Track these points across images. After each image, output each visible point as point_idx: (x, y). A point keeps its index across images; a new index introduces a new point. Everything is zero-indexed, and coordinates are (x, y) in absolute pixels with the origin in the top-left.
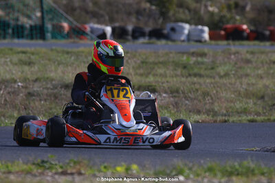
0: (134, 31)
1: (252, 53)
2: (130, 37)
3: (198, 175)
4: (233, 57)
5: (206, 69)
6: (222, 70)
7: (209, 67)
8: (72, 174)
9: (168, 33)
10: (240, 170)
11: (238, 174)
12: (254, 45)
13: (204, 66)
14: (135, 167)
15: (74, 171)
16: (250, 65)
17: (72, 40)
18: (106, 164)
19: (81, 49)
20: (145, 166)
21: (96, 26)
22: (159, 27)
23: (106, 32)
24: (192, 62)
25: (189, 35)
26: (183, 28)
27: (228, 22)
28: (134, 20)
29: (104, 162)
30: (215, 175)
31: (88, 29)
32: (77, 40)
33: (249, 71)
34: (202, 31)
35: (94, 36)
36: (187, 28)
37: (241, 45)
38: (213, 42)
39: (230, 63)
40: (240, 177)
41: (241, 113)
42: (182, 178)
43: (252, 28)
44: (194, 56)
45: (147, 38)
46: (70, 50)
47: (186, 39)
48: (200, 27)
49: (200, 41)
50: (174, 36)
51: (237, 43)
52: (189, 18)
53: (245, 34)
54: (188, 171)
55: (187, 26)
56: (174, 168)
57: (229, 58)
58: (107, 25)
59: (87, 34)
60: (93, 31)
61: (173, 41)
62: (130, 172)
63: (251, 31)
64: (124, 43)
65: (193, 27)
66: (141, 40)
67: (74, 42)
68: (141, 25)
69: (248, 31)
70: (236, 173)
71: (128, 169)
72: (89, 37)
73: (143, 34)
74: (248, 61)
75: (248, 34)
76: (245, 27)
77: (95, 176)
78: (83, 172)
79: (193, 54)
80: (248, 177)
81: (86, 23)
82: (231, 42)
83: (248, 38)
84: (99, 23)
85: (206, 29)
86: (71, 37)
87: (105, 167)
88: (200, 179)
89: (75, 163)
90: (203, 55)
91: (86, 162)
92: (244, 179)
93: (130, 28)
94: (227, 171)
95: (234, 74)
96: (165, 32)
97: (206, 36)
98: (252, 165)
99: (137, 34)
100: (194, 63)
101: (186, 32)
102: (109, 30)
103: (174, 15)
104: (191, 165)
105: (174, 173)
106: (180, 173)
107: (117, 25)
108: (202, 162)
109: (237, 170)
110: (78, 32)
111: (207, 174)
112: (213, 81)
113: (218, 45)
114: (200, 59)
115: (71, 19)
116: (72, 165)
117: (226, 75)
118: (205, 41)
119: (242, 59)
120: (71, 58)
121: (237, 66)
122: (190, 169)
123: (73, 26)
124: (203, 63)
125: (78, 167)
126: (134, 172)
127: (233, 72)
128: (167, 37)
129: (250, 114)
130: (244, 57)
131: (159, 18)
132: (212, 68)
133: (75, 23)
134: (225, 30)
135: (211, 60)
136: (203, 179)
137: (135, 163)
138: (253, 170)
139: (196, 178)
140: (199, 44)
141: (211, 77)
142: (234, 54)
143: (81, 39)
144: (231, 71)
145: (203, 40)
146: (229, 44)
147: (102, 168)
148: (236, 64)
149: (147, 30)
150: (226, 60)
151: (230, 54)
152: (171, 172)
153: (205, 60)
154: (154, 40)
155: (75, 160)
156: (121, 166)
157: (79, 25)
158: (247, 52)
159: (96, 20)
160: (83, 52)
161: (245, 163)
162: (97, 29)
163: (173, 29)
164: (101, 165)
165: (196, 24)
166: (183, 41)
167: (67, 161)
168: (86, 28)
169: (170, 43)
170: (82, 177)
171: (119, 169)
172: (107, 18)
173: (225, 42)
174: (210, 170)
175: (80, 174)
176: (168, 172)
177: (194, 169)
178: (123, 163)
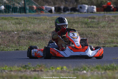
0: (64, 8)
1: (115, 17)
2: (62, 11)
3: (92, 70)
4: (107, 18)
5: (95, 24)
6: (102, 24)
7: (97, 23)
8: (38, 71)
9: (79, 9)
10: (110, 67)
11: (109, 70)
12: (116, 13)
13: (94, 23)
14: (65, 67)
15: (39, 70)
16: (114, 22)
17: (37, 13)
18: (52, 66)
19: (41, 17)
20: (69, 67)
21: (48, 7)
22: (75, 7)
23: (52, 9)
24: (89, 21)
25: (88, 10)
26: (85, 7)
27: (104, 4)
28: (64, 4)
29: (51, 66)
30: (99, 70)
31: (45, 8)
32: (39, 13)
33: (114, 25)
34: (93, 8)
35: (47, 11)
36: (87, 7)
37: (110, 13)
38: (98, 13)
39: (105, 22)
40: (110, 71)
41: (111, 43)
42: (85, 72)
43: (115, 6)
44: (90, 19)
45: (70, 11)
46: (37, 17)
47: (86, 11)
48: (92, 6)
49: (92, 12)
50: (81, 10)
51: (108, 13)
52: (87, 2)
53: (112, 9)
54: (87, 69)
55: (87, 6)
56: (82, 68)
57: (105, 19)
58: (52, 6)
59: (44, 10)
60: (46, 9)
61: (81, 12)
62: (63, 70)
63: (114, 8)
64: (60, 14)
65: (89, 6)
66: (67, 12)
67: (38, 14)
68: (67, 6)
69: (113, 7)
70: (108, 69)
71: (62, 68)
72: (45, 12)
73: (68, 10)
74: (113, 21)
75: (113, 9)
76: (112, 6)
77: (48, 71)
78: (43, 70)
79: (90, 18)
80: (113, 70)
81: (43, 5)
82: (105, 12)
83: (113, 10)
84: (49, 5)
85: (95, 7)
86: (37, 12)
87: (52, 68)
88: (93, 72)
89: (39, 66)
90: (94, 18)
91: (44, 65)
92: (112, 71)
93: (62, 7)
94: (104, 68)
95: (107, 26)
96: (78, 9)
97: (95, 10)
98: (115, 66)
99: (65, 10)
100: (90, 22)
101: (86, 8)
102: (53, 8)
103: (81, 1)
104: (89, 66)
105: (82, 70)
106: (84, 69)
107: (57, 6)
108: (94, 64)
109: (109, 68)
110: (40, 10)
111: (96, 70)
112: (98, 29)
113: (100, 14)
114: (92, 20)
115: (37, 4)
116: (38, 67)
117: (104, 27)
118: (95, 12)
119: (111, 20)
120: (37, 21)
121: (108, 23)
122: (89, 68)
123: (38, 7)
124: (94, 22)
125: (41, 68)
126: (65, 69)
127: (107, 25)
128: (78, 11)
129: (114, 43)
130: (111, 19)
131: (75, 3)
132: (98, 24)
133: (39, 6)
134: (103, 7)
135: (97, 20)
136: (94, 72)
137: (65, 66)
138: (116, 68)
139: (91, 71)
140: (92, 13)
141: (97, 28)
142: (107, 17)
143: (41, 12)
144: (106, 25)
145: (94, 12)
146: (105, 13)
147: (51, 68)
148: (108, 22)
149: (70, 8)
150: (104, 20)
151: (105, 18)
152: (81, 69)
153: (95, 20)
154: (73, 12)
155: (40, 65)
156: (59, 67)
157: (40, 7)
158: (113, 16)
159: (47, 4)
160: (42, 18)
161: (112, 65)
162: (48, 8)
163: (81, 7)
164: (50, 67)
165: (91, 5)
166: (85, 12)
167: (36, 65)
168: (43, 8)
169: (79, 13)
170: (42, 72)
171: (58, 68)
172: (52, 3)
173: (103, 13)
174: (97, 68)
175: (41, 71)
176: (79, 69)
177: (90, 68)
178: (60, 66)
